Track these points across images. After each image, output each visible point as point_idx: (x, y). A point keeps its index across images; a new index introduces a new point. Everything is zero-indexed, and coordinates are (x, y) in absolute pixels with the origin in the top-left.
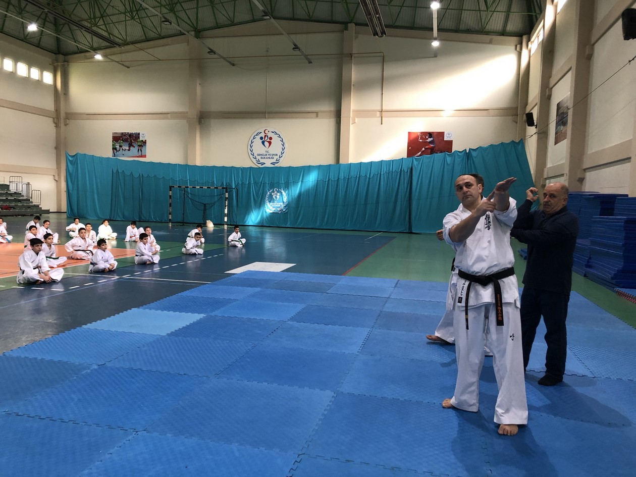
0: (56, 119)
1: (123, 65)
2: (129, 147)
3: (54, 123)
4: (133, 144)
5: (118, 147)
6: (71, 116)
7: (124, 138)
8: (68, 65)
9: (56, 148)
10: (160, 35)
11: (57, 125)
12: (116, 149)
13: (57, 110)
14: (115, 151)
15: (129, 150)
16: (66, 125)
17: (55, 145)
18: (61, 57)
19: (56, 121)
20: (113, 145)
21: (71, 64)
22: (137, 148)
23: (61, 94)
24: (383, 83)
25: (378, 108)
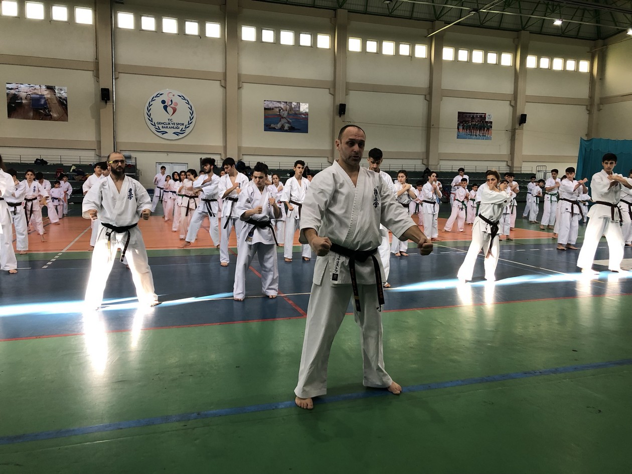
0: (589, 106)
3: (587, 110)
6: (606, 100)
8: (607, 48)
11: (590, 112)
13: (591, 97)
16: (599, 110)
17: (585, 132)
18: (600, 42)
19: (589, 109)
21: (610, 46)
23: (596, 81)
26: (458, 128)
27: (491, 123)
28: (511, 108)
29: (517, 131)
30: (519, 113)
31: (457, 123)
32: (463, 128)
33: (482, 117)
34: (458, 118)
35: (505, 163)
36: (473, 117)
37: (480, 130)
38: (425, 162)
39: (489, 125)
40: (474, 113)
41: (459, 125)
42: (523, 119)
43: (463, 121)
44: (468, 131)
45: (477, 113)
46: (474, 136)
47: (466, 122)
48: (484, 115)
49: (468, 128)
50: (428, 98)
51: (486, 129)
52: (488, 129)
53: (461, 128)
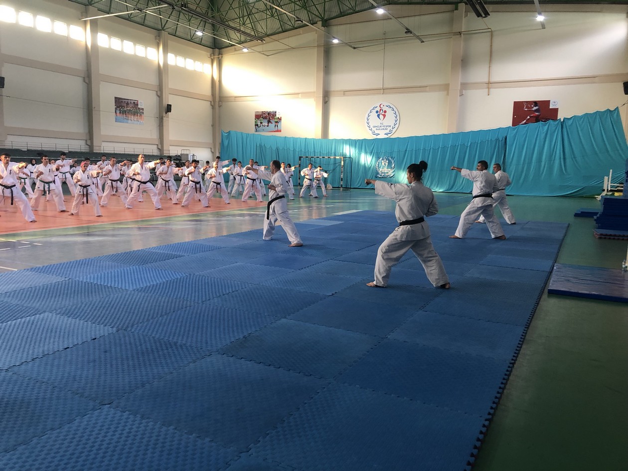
0: (212, 102)
1: (264, 54)
2: (268, 123)
4: (271, 121)
5: (259, 124)
6: (223, 99)
7: (264, 116)
9: (212, 126)
10: (294, 27)
11: (213, 107)
12: (257, 125)
13: (213, 95)
14: (257, 127)
15: (268, 126)
16: (220, 106)
17: (211, 123)
18: (217, 50)
19: (212, 104)
20: (255, 122)
21: (223, 56)
22: (274, 124)
24: (491, 56)
25: (486, 80)
26: (116, 112)
27: (143, 109)
28: (158, 98)
29: (164, 118)
30: (165, 104)
31: (114, 107)
32: (120, 113)
33: (136, 104)
34: (115, 103)
35: (156, 146)
36: (127, 104)
37: (134, 115)
38: (89, 142)
39: (141, 111)
40: (128, 100)
41: (116, 109)
42: (169, 108)
43: (120, 106)
44: (124, 116)
45: (131, 100)
46: (130, 121)
47: (122, 107)
48: (136, 102)
49: (124, 112)
50: (87, 81)
51: (139, 114)
52: (141, 115)
53: (118, 112)
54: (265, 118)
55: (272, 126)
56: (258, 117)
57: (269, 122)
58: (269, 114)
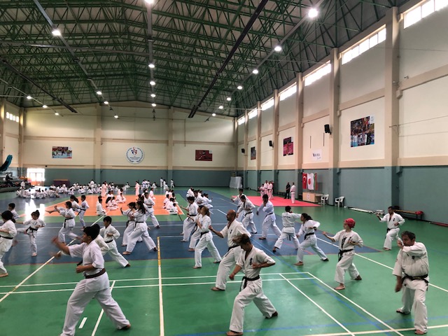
3: (18, 141)
5: (55, 153)
6: (27, 138)
13: (20, 135)
14: (54, 155)
15: (62, 155)
20: (53, 152)
24: (185, 130)
25: (184, 140)
54: (60, 150)
55: (65, 155)
56: (54, 149)
57: (63, 153)
58: (63, 148)
